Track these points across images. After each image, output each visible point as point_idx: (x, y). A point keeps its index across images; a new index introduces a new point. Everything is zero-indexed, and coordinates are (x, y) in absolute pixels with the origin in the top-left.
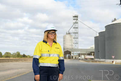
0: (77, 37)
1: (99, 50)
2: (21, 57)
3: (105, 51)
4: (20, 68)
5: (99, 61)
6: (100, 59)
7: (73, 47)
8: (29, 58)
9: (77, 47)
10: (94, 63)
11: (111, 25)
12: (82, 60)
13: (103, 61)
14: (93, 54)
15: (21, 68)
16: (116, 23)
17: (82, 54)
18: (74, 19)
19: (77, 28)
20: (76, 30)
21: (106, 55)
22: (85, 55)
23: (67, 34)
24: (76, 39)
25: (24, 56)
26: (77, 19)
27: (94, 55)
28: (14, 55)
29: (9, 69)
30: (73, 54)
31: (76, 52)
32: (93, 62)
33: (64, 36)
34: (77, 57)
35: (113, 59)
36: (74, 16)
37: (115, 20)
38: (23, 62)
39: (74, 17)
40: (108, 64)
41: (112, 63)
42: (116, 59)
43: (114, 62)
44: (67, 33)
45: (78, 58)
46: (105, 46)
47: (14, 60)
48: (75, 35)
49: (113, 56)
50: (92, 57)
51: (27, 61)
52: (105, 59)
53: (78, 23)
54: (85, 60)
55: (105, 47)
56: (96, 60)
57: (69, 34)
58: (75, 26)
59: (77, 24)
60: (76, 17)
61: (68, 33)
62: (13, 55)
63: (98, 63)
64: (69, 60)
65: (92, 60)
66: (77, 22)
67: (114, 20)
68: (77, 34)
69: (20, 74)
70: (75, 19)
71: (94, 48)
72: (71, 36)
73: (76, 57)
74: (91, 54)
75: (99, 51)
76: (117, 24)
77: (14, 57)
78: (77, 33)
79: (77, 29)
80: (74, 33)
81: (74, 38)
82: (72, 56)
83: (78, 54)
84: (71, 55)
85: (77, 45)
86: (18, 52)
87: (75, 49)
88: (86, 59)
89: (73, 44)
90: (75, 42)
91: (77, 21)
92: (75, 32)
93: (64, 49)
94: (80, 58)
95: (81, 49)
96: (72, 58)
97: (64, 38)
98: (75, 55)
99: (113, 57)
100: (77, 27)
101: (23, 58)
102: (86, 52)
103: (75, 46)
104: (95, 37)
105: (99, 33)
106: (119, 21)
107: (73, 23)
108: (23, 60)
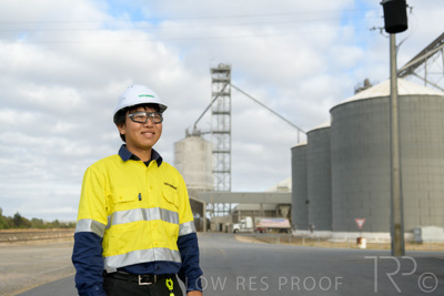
0: (227, 149)
1: (310, 198)
2: (6, 228)
3: (330, 199)
5: (309, 239)
6: (312, 230)
7: (209, 185)
8: (37, 230)
9: (228, 185)
10: (292, 246)
11: (352, 105)
12: (246, 233)
13: (322, 239)
14: (285, 211)
15: (5, 270)
16: (371, 99)
17: (246, 213)
18: (214, 81)
19: (228, 113)
20: (223, 122)
21: (334, 214)
22: (257, 216)
23: (188, 135)
24: (221, 155)
25: (18, 221)
26: (227, 82)
27: (289, 216)
30: (213, 211)
31: (221, 205)
32: (287, 241)
33: (176, 144)
34: (228, 224)
35: (360, 230)
36: (216, 67)
38: (14, 244)
39: (214, 71)
40: (341, 248)
41: (355, 246)
42: (371, 231)
43: (364, 241)
44: (187, 131)
45: (231, 226)
46: (330, 180)
48: (219, 139)
49: (361, 217)
50: (285, 223)
51: (29, 243)
52: (331, 229)
53: (229, 95)
54: (258, 234)
55: (330, 187)
56: (297, 233)
57: (198, 134)
58: (219, 105)
59: (227, 98)
60: (221, 71)
61: (191, 132)
63: (304, 246)
65: (284, 234)
66: (226, 91)
67: (362, 86)
68: (226, 135)
70: (218, 81)
71: (290, 191)
72: (203, 147)
73: (221, 225)
74: (280, 211)
75: (307, 202)
76: (374, 101)
78: (229, 133)
79: (227, 116)
80: (214, 133)
81: (214, 152)
82: (208, 220)
83: (230, 211)
84: (202, 215)
85: (227, 179)
87: (219, 195)
88: (261, 230)
89: (210, 173)
90: (220, 168)
91: (228, 87)
92: (221, 128)
94: (236, 226)
95: (243, 194)
96: (208, 227)
97: (177, 152)
98: (221, 214)
99: (360, 222)
100: (227, 110)
101: (13, 231)
102: (261, 204)
103: (220, 182)
104: (292, 149)
105: (307, 134)
106: (381, 89)
107: (213, 95)
108: (15, 238)
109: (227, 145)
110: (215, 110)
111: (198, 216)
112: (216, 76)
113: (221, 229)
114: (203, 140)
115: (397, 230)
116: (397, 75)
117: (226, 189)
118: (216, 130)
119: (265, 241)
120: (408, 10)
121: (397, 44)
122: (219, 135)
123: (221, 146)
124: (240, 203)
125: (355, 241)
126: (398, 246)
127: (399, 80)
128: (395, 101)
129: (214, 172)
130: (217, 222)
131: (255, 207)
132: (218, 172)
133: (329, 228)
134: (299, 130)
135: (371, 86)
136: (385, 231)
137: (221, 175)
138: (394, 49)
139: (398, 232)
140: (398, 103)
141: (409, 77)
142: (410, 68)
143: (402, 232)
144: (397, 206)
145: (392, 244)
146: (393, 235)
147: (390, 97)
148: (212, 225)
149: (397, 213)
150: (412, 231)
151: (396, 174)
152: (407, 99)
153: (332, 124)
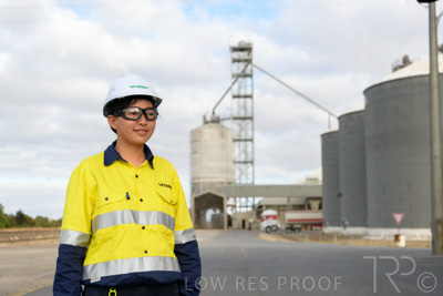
0: (249, 137)
1: (342, 191)
2: (7, 226)
3: (365, 191)
5: (342, 237)
6: (345, 226)
7: (230, 177)
8: (41, 229)
10: (322, 245)
11: (389, 85)
12: (269, 230)
13: (356, 237)
14: (315, 204)
16: (410, 78)
17: (268, 207)
18: (235, 61)
19: (250, 97)
20: (245, 107)
21: (370, 207)
22: (284, 210)
23: (206, 122)
24: (242, 143)
25: (21, 219)
26: (248, 61)
30: (234, 206)
31: (243, 200)
32: (317, 239)
33: (192, 132)
34: (251, 220)
35: (398, 226)
36: (236, 45)
37: (406, 62)
38: (15, 245)
39: (235, 50)
40: (377, 246)
41: (393, 244)
42: (412, 227)
44: (204, 117)
45: (255, 222)
46: (364, 171)
48: (240, 125)
49: (399, 212)
51: (31, 243)
52: (366, 225)
53: (251, 76)
55: (364, 178)
56: (328, 230)
57: (216, 121)
58: (240, 87)
59: (248, 79)
60: (242, 49)
61: (209, 118)
63: (336, 244)
64: (215, 233)
66: (248, 72)
67: (401, 63)
68: (248, 121)
70: (239, 61)
71: (320, 183)
72: (223, 135)
73: (244, 222)
74: (309, 205)
75: (339, 195)
78: (251, 118)
79: (249, 100)
80: (235, 118)
81: (235, 141)
82: (229, 217)
83: (253, 206)
84: (222, 211)
87: (241, 188)
89: (231, 163)
90: (242, 158)
91: (250, 67)
92: (242, 114)
93: (194, 187)
95: (268, 187)
96: (230, 223)
97: (194, 141)
98: (244, 210)
100: (249, 93)
101: (16, 230)
102: (288, 198)
103: (242, 173)
104: (322, 136)
105: (339, 118)
106: (420, 67)
107: (233, 76)
108: (17, 238)
109: (250, 133)
110: (236, 93)
111: (218, 212)
112: (237, 55)
113: (244, 227)
114: (223, 127)
115: (438, 226)
116: (435, 49)
117: (249, 182)
118: (237, 115)
119: (293, 239)
121: (437, 15)
122: (240, 122)
123: (243, 133)
124: (265, 196)
125: (393, 239)
126: (439, 243)
128: (435, 80)
129: (235, 162)
130: (240, 219)
131: (282, 201)
132: (240, 162)
133: (364, 222)
134: (330, 114)
135: (411, 63)
136: (427, 227)
137: (243, 166)
138: (433, 21)
140: (439, 82)
145: (433, 242)
146: (432, 231)
147: (430, 75)
148: (234, 222)
149: (438, 206)
151: (437, 162)
153: (367, 106)
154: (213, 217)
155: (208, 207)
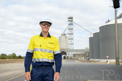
0: (72, 38)
1: (94, 51)
2: (17, 59)
3: (99, 51)
4: (16, 70)
5: (94, 61)
6: (95, 59)
7: (68, 47)
9: (72, 48)
13: (97, 61)
14: (87, 54)
15: (18, 70)
17: (77, 55)
18: (69, 21)
19: (72, 29)
21: (100, 55)
23: (62, 35)
24: (71, 40)
25: (20, 57)
26: (72, 21)
28: (10, 57)
29: (6, 71)
30: (69, 54)
31: (71, 53)
32: (88, 62)
33: (59, 37)
34: (73, 57)
35: (107, 59)
36: (69, 17)
38: (19, 63)
39: (69, 18)
40: (102, 64)
41: (106, 63)
42: (110, 59)
43: (108, 62)
44: (62, 34)
46: (99, 46)
47: (10, 61)
49: (108, 56)
52: (100, 59)
53: (72, 24)
55: (99, 48)
56: (91, 60)
57: (65, 35)
59: (72, 25)
60: (70, 18)
61: (63, 34)
62: (8, 56)
63: (93, 63)
64: (65, 60)
66: (72, 23)
67: (108, 21)
69: (17, 75)
70: (70, 21)
71: (89, 49)
72: (66, 37)
73: (71, 58)
74: (86, 54)
75: (93, 52)
76: (111, 25)
77: (9, 59)
78: (73, 34)
79: (72, 30)
81: (69, 39)
82: (68, 57)
83: (73, 54)
84: (66, 55)
85: (72, 46)
86: (13, 54)
87: (70, 50)
89: (68, 44)
90: (71, 43)
91: (72, 22)
92: (71, 33)
95: (77, 50)
96: (68, 58)
97: (59, 39)
98: (71, 55)
100: (72, 28)
101: (19, 59)
104: (89, 38)
105: (93, 34)
106: (112, 22)
107: (68, 24)
108: (19, 61)
109: (72, 37)
110: (69, 28)
111: (65, 55)
112: (69, 20)
113: (71, 59)
115: (117, 59)
116: (117, 18)
118: (69, 33)
120: (120, 1)
122: (70, 35)
124: (76, 52)
126: (118, 63)
127: (117, 19)
128: (116, 25)
130: (70, 57)
131: (80, 53)
133: (99, 58)
134: (91, 33)
135: (110, 21)
136: (114, 59)
137: (71, 45)
138: (116, 12)
139: (118, 60)
141: (120, 19)
142: (120, 16)
143: (119, 59)
144: (117, 53)
145: (116, 62)
146: (116, 60)
147: (115, 24)
148: (69, 58)
149: (117, 55)
150: (121, 59)
151: (117, 44)
152: (120, 24)
153: (100, 31)
154: (64, 56)
155: (63, 54)
